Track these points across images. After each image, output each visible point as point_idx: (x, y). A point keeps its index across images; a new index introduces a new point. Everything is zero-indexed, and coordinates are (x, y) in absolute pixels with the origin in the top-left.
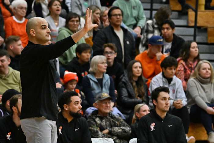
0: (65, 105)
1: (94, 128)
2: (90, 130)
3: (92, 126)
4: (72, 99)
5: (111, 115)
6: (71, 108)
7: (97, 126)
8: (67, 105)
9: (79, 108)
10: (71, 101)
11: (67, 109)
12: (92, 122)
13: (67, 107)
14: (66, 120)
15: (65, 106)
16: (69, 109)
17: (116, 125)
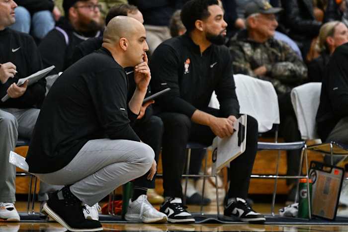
0: (198, 21)
1: (241, 63)
2: (235, 66)
3: (237, 59)
4: (211, 10)
5: (271, 42)
6: (209, 26)
7: (246, 60)
8: (201, 22)
9: (222, 27)
10: (208, 15)
11: (201, 29)
12: (238, 52)
13: (202, 25)
14: (198, 48)
15: (198, 24)
16: (206, 29)
17: (279, 58)
